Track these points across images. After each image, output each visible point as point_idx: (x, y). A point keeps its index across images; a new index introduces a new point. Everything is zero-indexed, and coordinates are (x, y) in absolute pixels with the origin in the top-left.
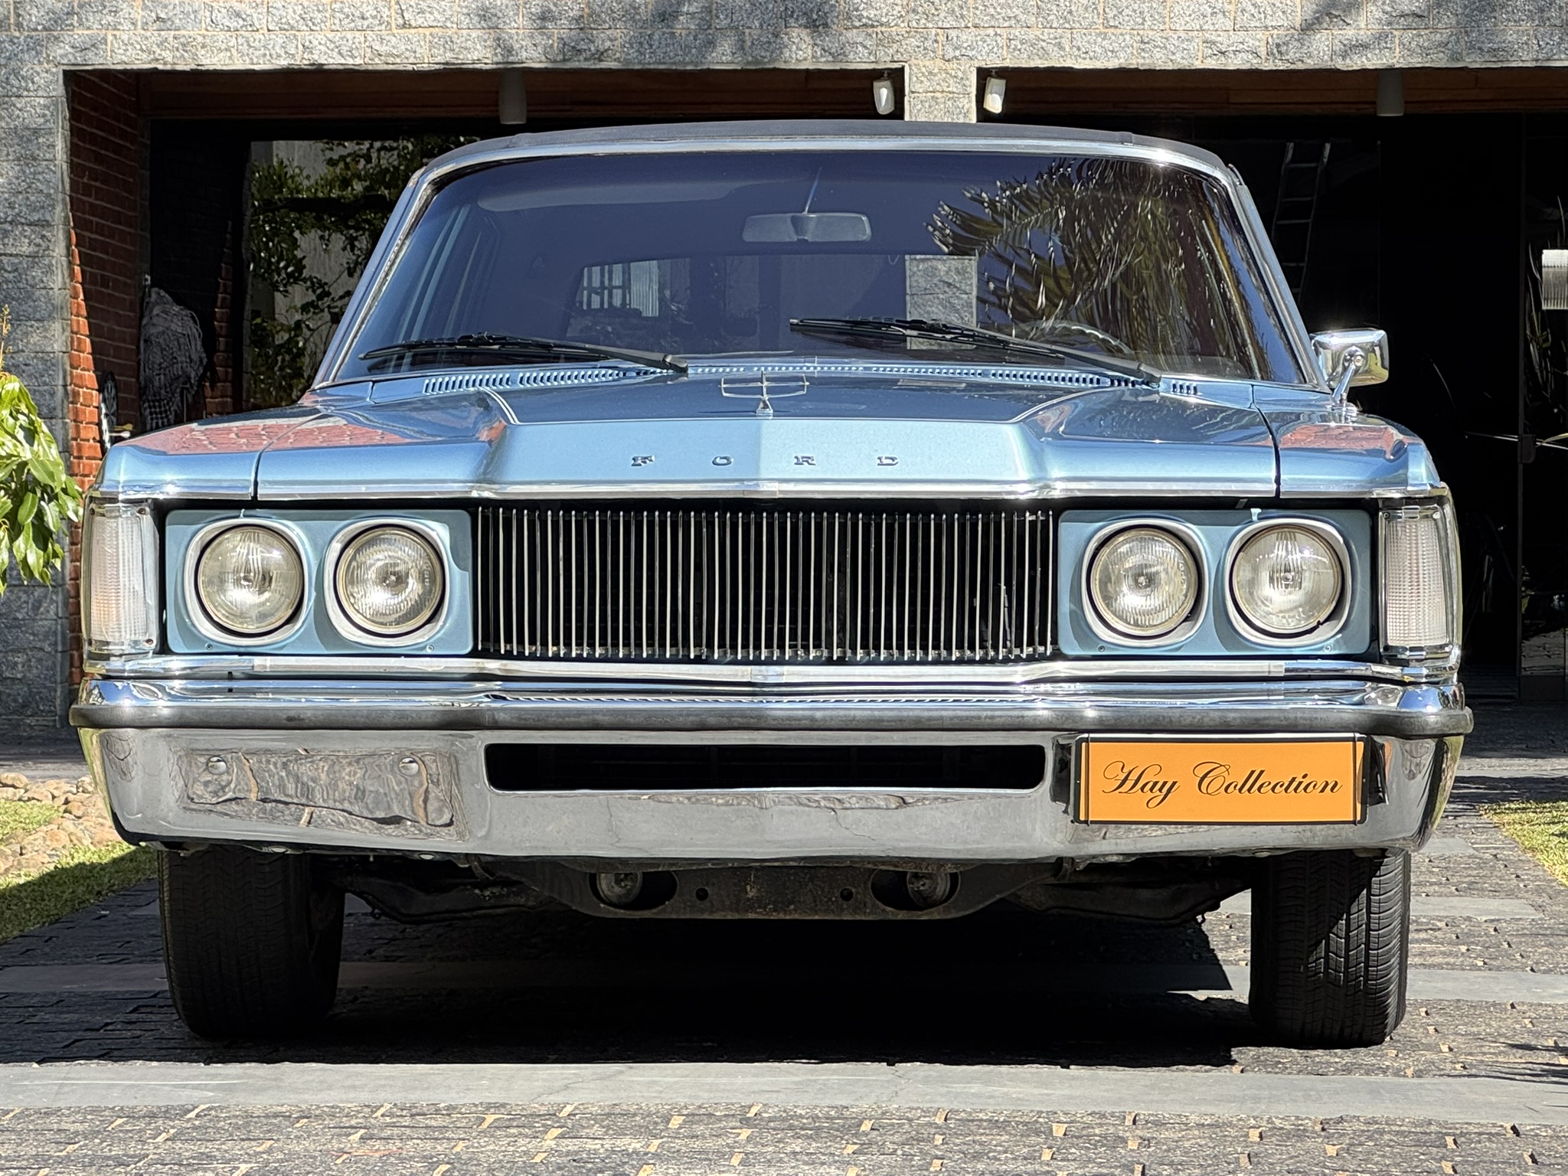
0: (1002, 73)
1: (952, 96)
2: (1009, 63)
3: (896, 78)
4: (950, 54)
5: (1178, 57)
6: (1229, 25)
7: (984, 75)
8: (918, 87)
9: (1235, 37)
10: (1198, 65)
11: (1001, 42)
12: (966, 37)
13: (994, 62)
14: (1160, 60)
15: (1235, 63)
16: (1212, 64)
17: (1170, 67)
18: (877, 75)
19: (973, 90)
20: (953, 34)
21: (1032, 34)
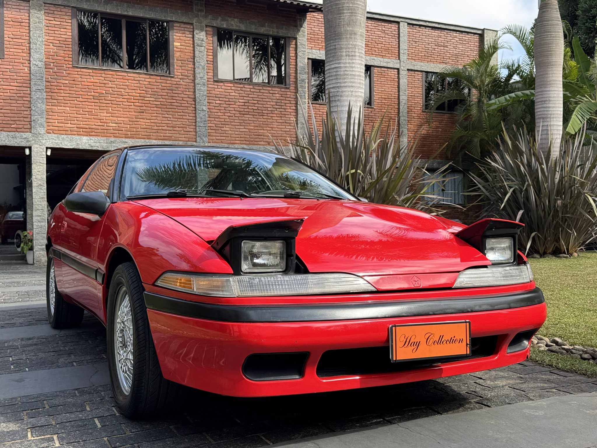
0: (50, 148)
1: (41, 152)
2: (52, 146)
3: (30, 148)
4: (41, 144)
5: (84, 147)
6: (93, 142)
7: (47, 148)
8: (35, 150)
9: (94, 144)
10: (88, 148)
11: (50, 142)
12: (44, 141)
13: (50, 146)
14: (81, 147)
15: (94, 148)
16: (90, 148)
17: (82, 148)
18: (26, 147)
19: (45, 151)
20: (41, 141)
21: (56, 141)
